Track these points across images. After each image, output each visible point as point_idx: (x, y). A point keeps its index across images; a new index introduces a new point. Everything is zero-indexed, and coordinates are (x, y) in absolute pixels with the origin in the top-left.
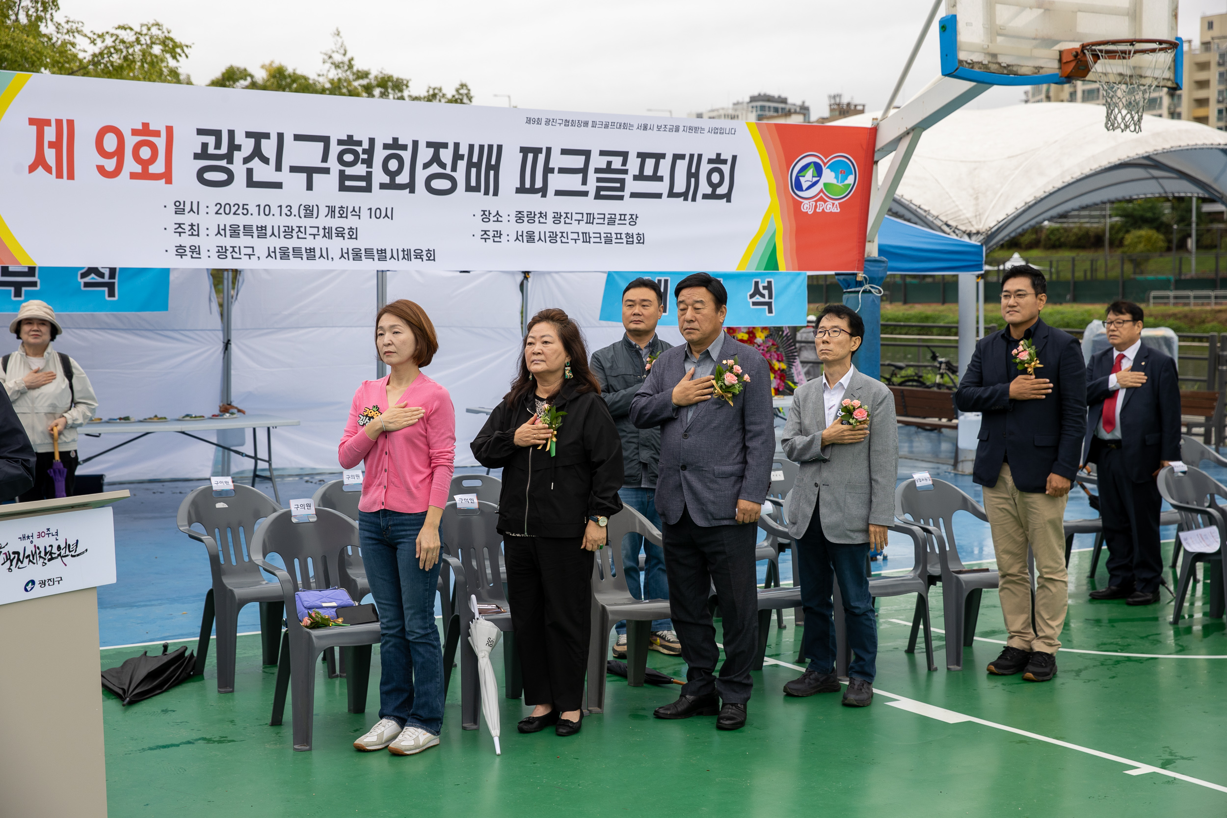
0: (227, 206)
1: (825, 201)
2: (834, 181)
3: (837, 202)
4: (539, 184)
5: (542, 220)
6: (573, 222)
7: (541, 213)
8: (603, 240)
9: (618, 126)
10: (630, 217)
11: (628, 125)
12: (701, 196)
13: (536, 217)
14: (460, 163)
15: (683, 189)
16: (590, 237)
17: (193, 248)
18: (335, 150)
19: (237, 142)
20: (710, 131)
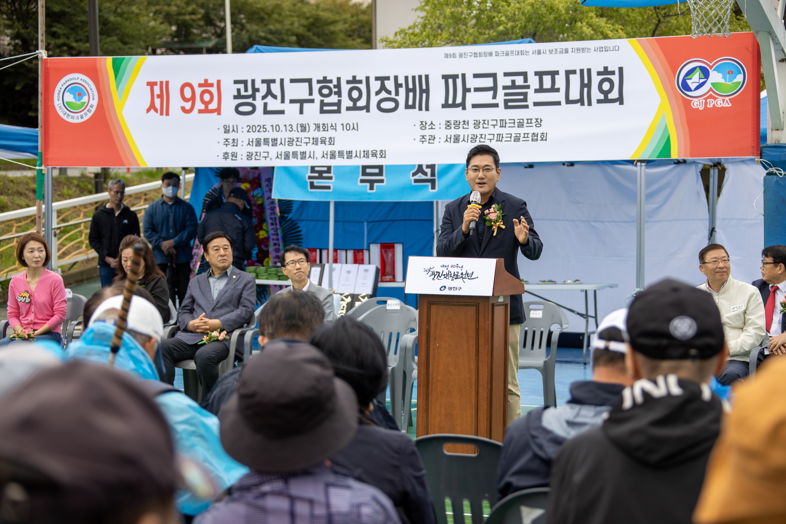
0: (254, 127)
1: (715, 99)
2: (723, 81)
3: (727, 99)
4: (459, 100)
5: (465, 126)
6: (489, 126)
7: (464, 121)
8: (513, 139)
9: (517, 54)
10: (536, 120)
11: (525, 52)
12: (596, 101)
13: (461, 124)
14: (400, 89)
15: (577, 97)
16: (502, 137)
17: (233, 154)
18: (316, 87)
19: (256, 87)
20: (596, 50)
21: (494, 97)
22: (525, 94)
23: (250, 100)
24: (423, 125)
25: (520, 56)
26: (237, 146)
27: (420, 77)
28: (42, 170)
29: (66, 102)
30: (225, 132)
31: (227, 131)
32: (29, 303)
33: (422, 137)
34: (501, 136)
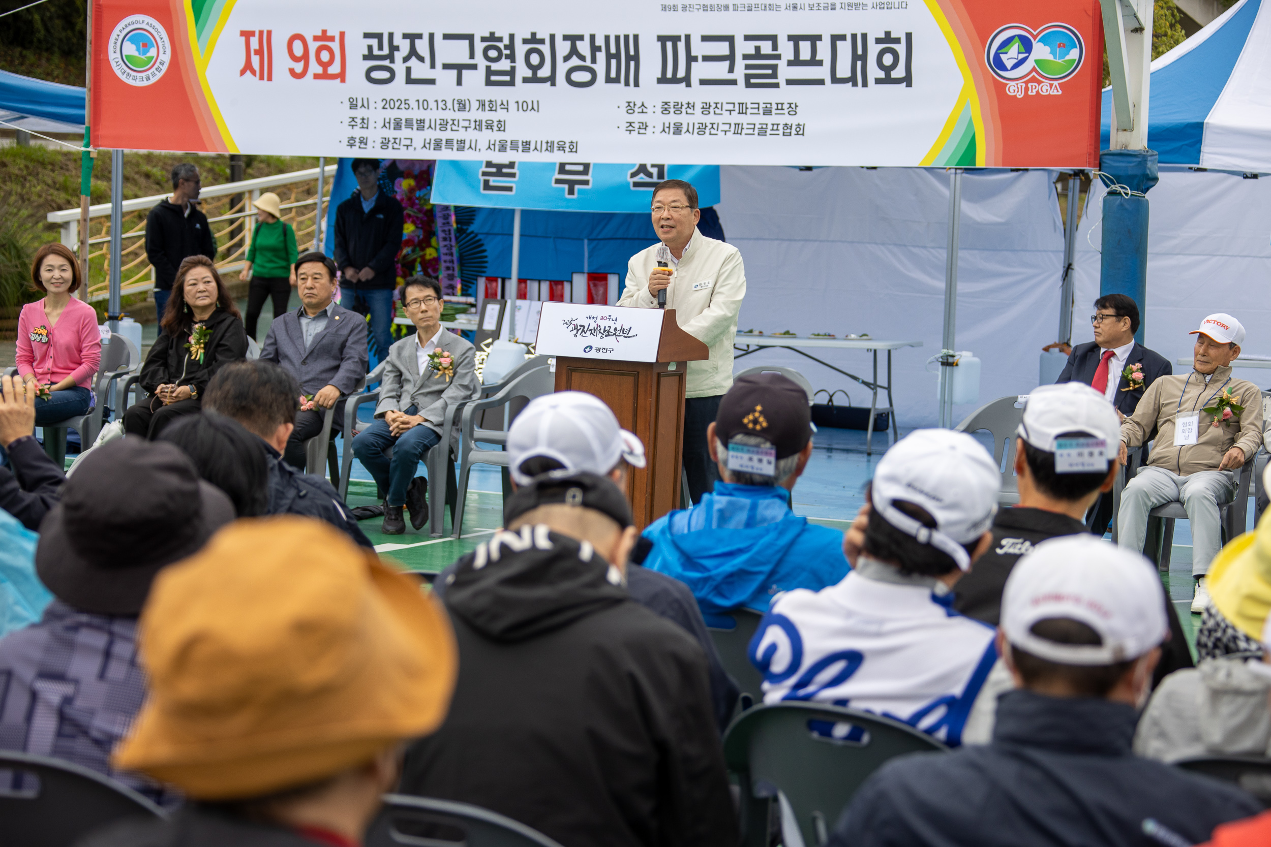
0: (392, 102)
1: (1039, 82)
2: (1050, 57)
3: (1056, 83)
4: (681, 73)
5: (689, 111)
6: (724, 112)
7: (688, 104)
8: (757, 132)
9: (763, 8)
10: (788, 106)
11: (775, 6)
12: (874, 81)
13: (684, 108)
14: (598, 54)
15: (848, 74)
16: (742, 129)
17: (362, 139)
18: (479, 46)
19: (395, 43)
20: (875, 6)
21: (731, 70)
22: (774, 68)
23: (386, 63)
24: (630, 107)
25: (768, 12)
26: (367, 128)
27: (627, 37)
28: (89, 152)
29: (126, 56)
30: (351, 108)
31: (353, 107)
32: (46, 343)
33: (628, 124)
34: (740, 126)
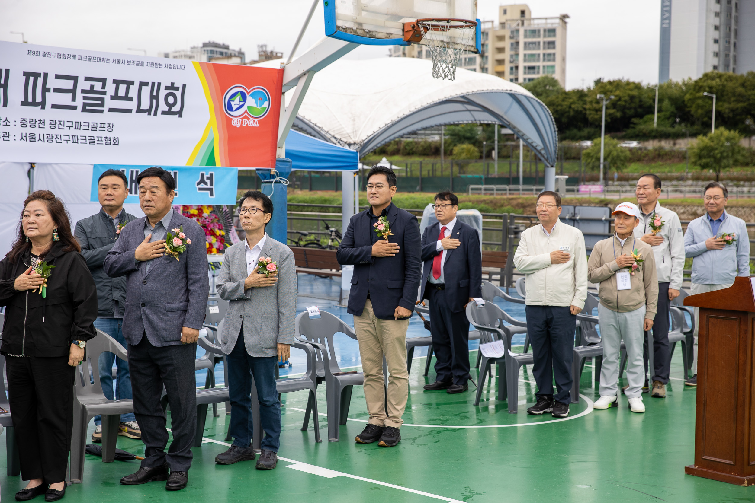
1: (248, 119)
2: (255, 105)
3: (256, 120)
4: (39, 99)
5: (41, 126)
6: (65, 127)
7: (40, 120)
8: (88, 141)
9: (98, 60)
10: (108, 125)
11: (106, 60)
12: (161, 113)
13: (37, 123)
15: (147, 107)
16: (78, 139)
20: (167, 66)
21: (74, 99)
22: (102, 100)
25: (101, 63)
34: (76, 137)
